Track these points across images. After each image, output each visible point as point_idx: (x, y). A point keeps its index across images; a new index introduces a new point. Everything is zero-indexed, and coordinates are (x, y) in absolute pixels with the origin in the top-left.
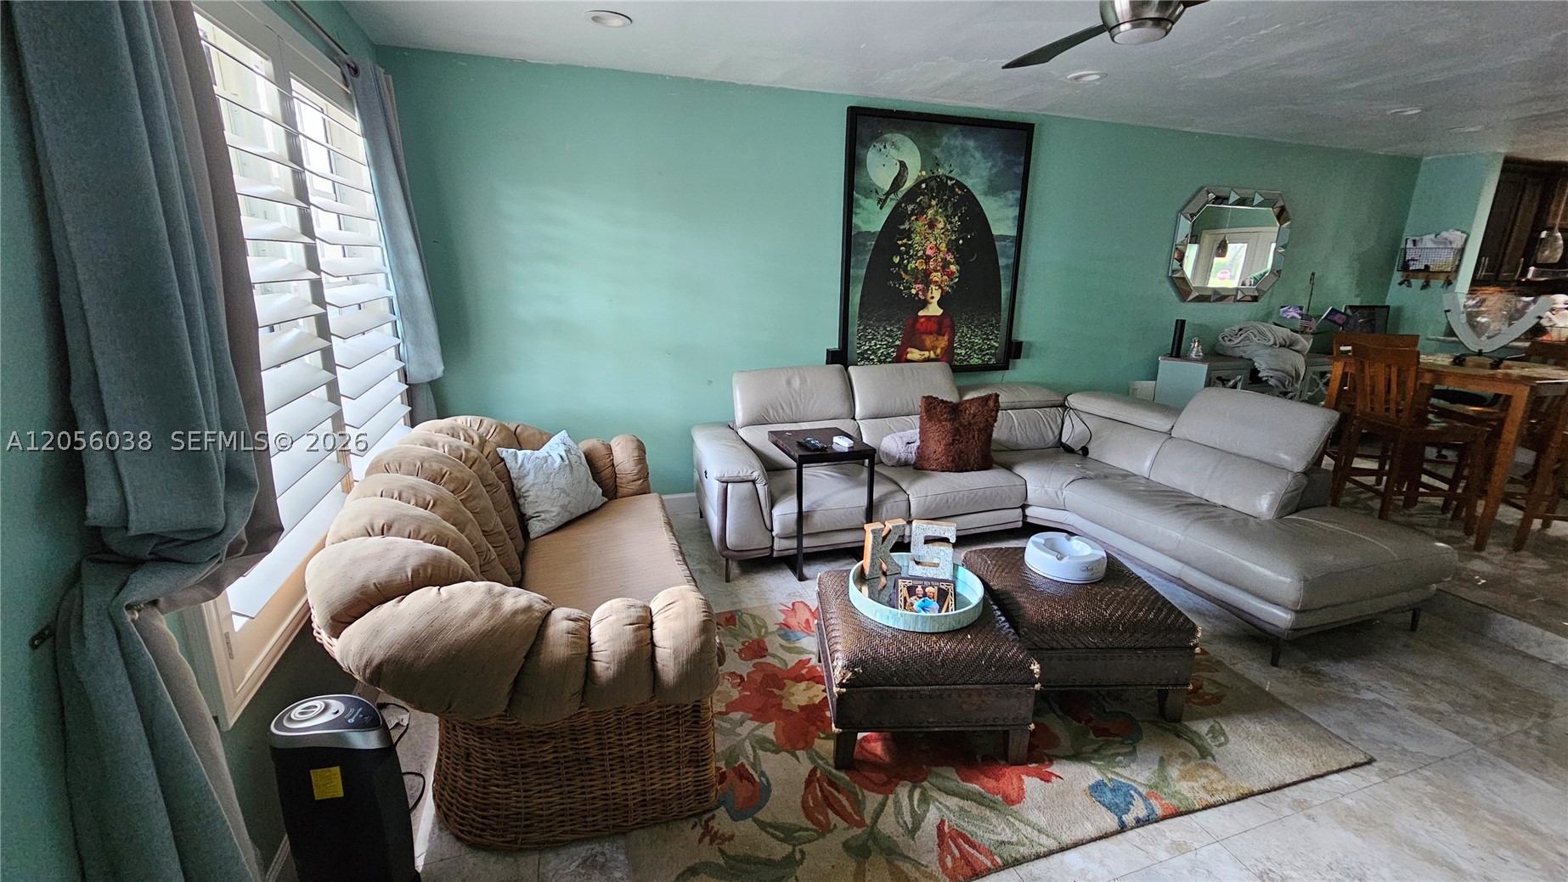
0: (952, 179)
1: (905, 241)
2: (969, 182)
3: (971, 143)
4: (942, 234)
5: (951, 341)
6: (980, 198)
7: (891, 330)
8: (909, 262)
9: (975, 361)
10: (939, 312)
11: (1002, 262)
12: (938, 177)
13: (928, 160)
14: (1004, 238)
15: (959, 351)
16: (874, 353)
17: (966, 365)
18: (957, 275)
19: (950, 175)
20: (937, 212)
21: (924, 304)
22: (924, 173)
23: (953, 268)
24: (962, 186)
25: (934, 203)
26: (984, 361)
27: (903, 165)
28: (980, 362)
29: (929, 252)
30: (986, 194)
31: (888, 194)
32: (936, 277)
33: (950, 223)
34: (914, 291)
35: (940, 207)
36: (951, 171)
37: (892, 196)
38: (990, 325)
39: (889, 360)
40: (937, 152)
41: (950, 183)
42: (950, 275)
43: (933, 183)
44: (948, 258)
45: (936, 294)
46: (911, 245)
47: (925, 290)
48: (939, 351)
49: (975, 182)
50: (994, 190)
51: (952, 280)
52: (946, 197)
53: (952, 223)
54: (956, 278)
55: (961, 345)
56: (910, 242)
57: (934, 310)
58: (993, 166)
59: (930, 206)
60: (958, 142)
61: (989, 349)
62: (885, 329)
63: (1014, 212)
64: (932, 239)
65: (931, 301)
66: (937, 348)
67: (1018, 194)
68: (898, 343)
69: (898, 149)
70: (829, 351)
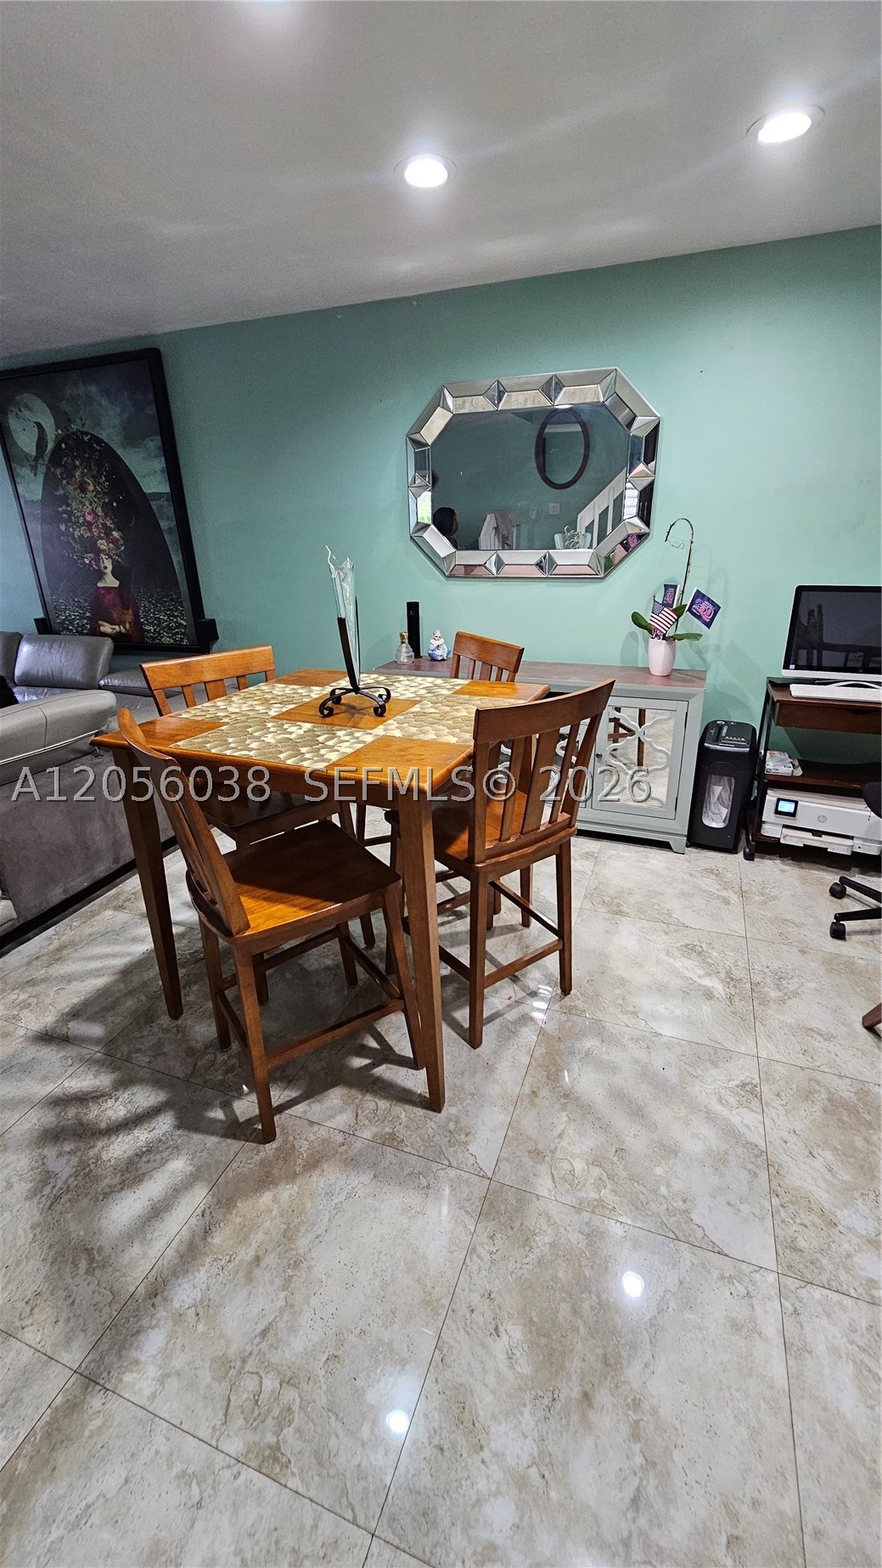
0: (87, 434)
1: (64, 507)
2: (104, 436)
3: (93, 389)
4: (95, 496)
5: (136, 616)
6: (119, 452)
7: (79, 601)
8: (74, 530)
9: (166, 640)
10: (116, 584)
11: (164, 524)
12: (73, 433)
13: (62, 419)
14: (159, 496)
15: (147, 628)
16: (72, 625)
17: (159, 644)
18: (122, 542)
19: (84, 430)
20: (82, 473)
21: (100, 575)
22: (60, 432)
23: (115, 534)
24: (99, 441)
25: (77, 463)
26: (175, 640)
27: (39, 425)
28: (172, 641)
29: (89, 518)
30: (124, 446)
31: (36, 459)
32: (102, 544)
33: (99, 484)
34: (87, 561)
35: (85, 468)
36: (83, 425)
37: (40, 461)
38: (172, 600)
39: (85, 631)
40: (63, 405)
41: (86, 439)
42: (114, 542)
43: (71, 442)
44: (108, 523)
45: (108, 564)
46: (71, 512)
47: (97, 560)
48: (128, 626)
49: (110, 432)
50: (133, 439)
51: (119, 548)
52: (87, 455)
53: (101, 484)
54: (122, 545)
55: (147, 620)
56: (69, 509)
57: (111, 581)
58: (122, 412)
59: (76, 467)
60: (81, 390)
61: (178, 627)
62: (73, 600)
63: (159, 464)
64: (87, 503)
65: (105, 571)
66: (125, 622)
67: (158, 441)
68: (88, 614)
69: (30, 410)
70: (36, 620)
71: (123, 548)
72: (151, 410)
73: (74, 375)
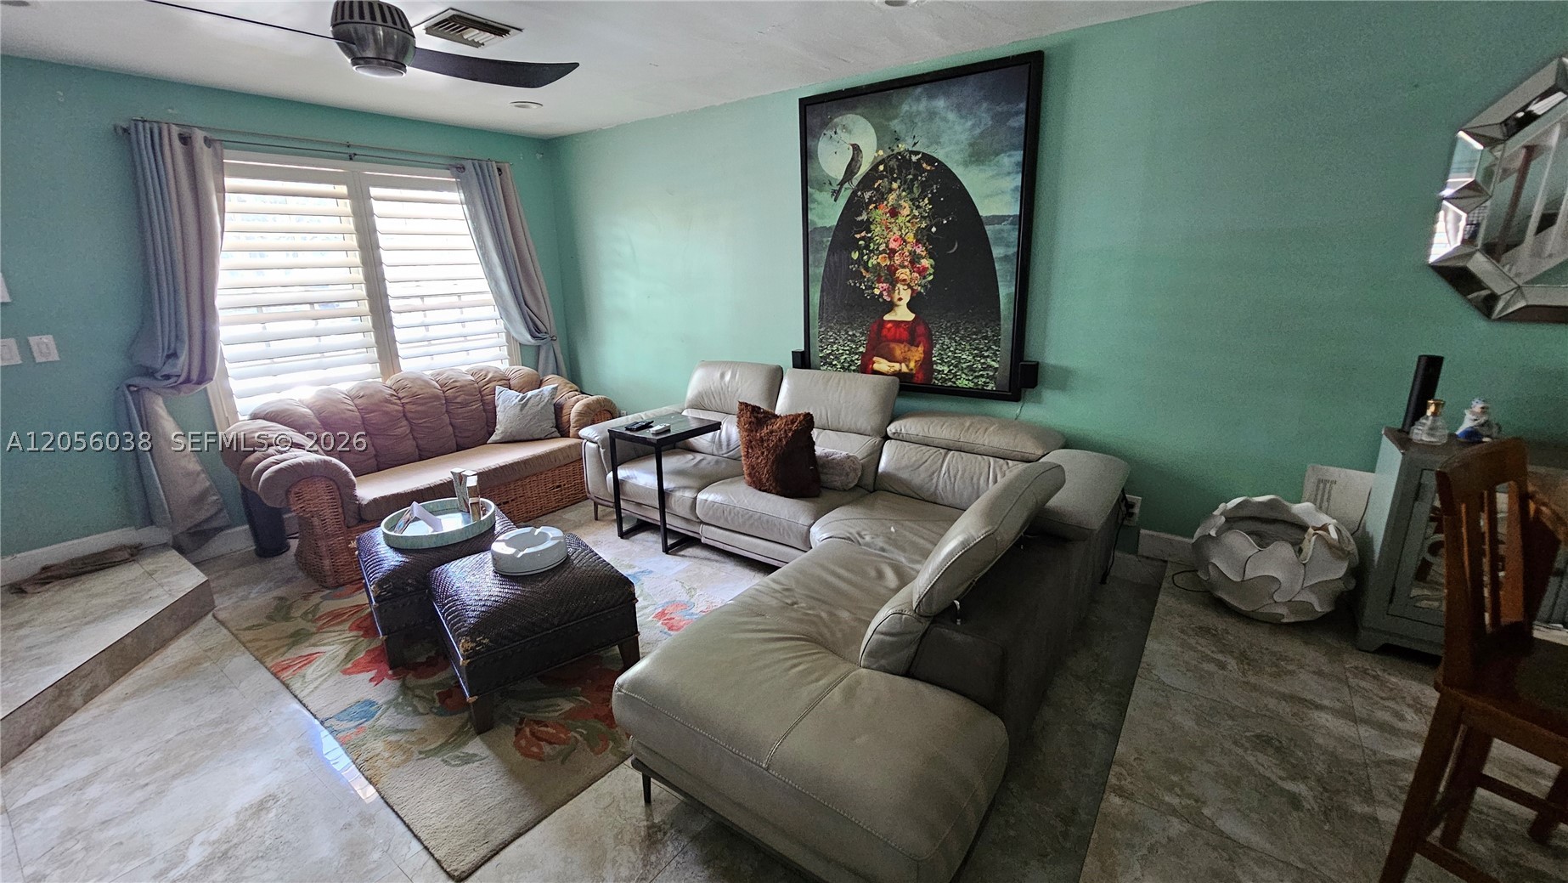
0: (916, 153)
1: (863, 234)
2: (940, 154)
3: (940, 103)
4: (909, 222)
5: (928, 354)
6: (958, 171)
7: (854, 335)
8: (869, 258)
9: (963, 382)
10: (910, 317)
11: (997, 252)
12: (899, 153)
13: (886, 136)
14: (1000, 219)
15: (939, 368)
16: (837, 358)
17: (951, 386)
18: (932, 271)
19: (914, 149)
20: (899, 196)
21: (891, 306)
22: (881, 152)
23: (926, 263)
24: (930, 160)
25: (895, 186)
26: (976, 384)
27: (856, 148)
28: (971, 385)
29: (893, 245)
30: (966, 164)
31: (841, 184)
32: (904, 274)
33: (918, 207)
34: (877, 292)
35: (904, 190)
36: (915, 144)
37: (846, 185)
38: (986, 338)
39: (853, 368)
40: (896, 125)
41: (914, 158)
42: (922, 272)
43: (893, 163)
44: (918, 251)
45: (906, 295)
46: (871, 239)
47: (891, 291)
48: (912, 365)
49: (950, 154)
50: (978, 155)
51: (924, 278)
52: (911, 177)
53: (921, 207)
54: (930, 274)
55: (942, 359)
56: (869, 235)
57: (903, 314)
58: (974, 126)
59: (891, 190)
60: (923, 105)
61: (984, 369)
62: (847, 333)
63: (1012, 183)
64: (895, 229)
65: (899, 303)
66: (909, 360)
67: (1018, 156)
68: (862, 349)
69: (850, 132)
70: (794, 353)
71: (931, 277)
72: (1019, 121)
73: (919, 90)
